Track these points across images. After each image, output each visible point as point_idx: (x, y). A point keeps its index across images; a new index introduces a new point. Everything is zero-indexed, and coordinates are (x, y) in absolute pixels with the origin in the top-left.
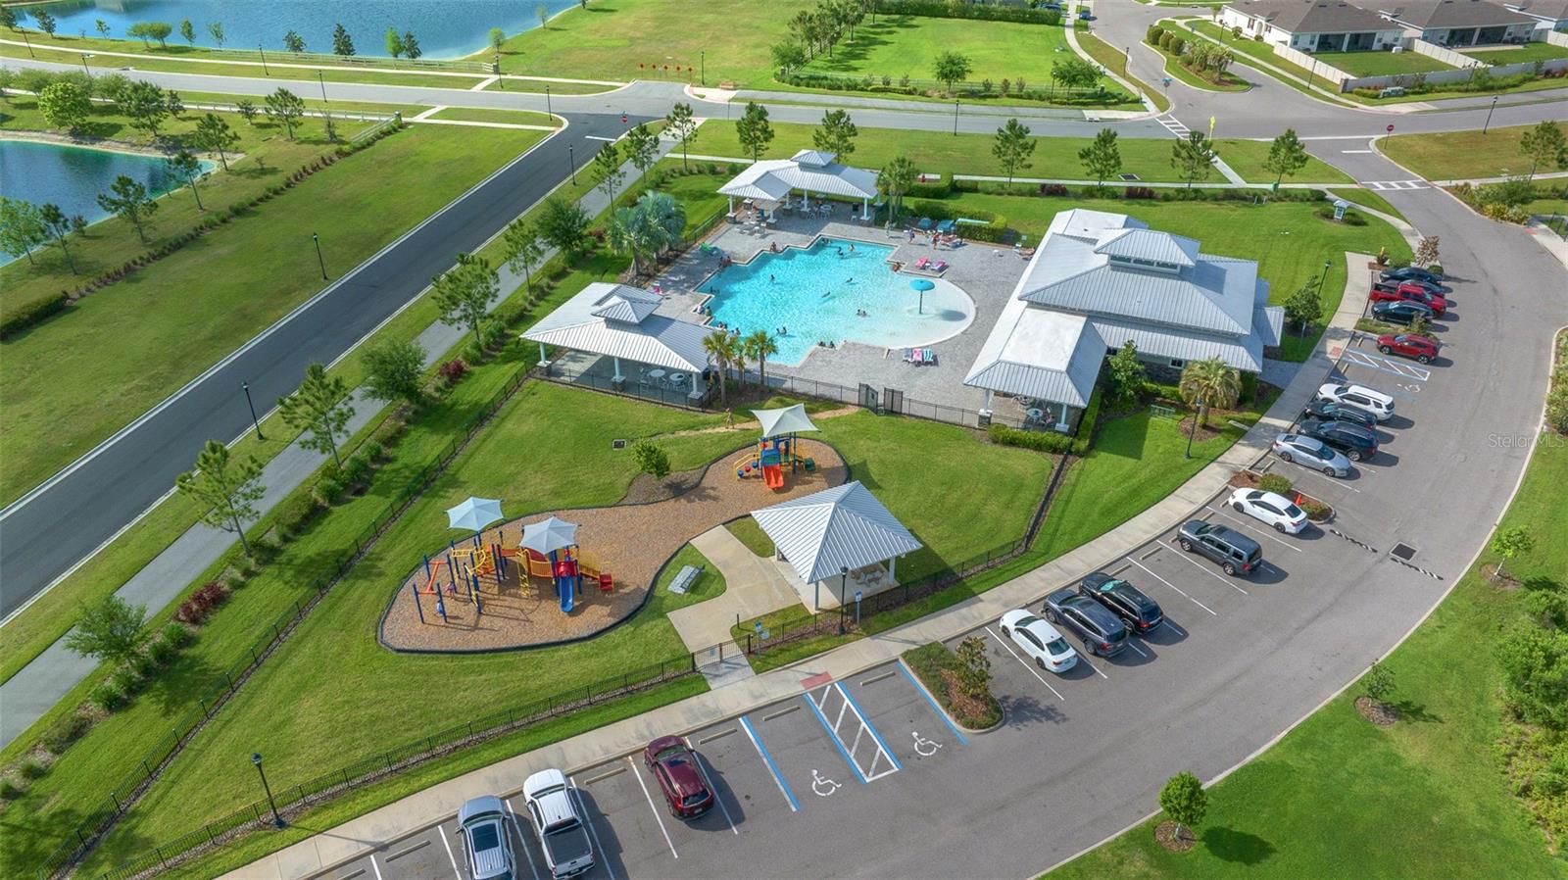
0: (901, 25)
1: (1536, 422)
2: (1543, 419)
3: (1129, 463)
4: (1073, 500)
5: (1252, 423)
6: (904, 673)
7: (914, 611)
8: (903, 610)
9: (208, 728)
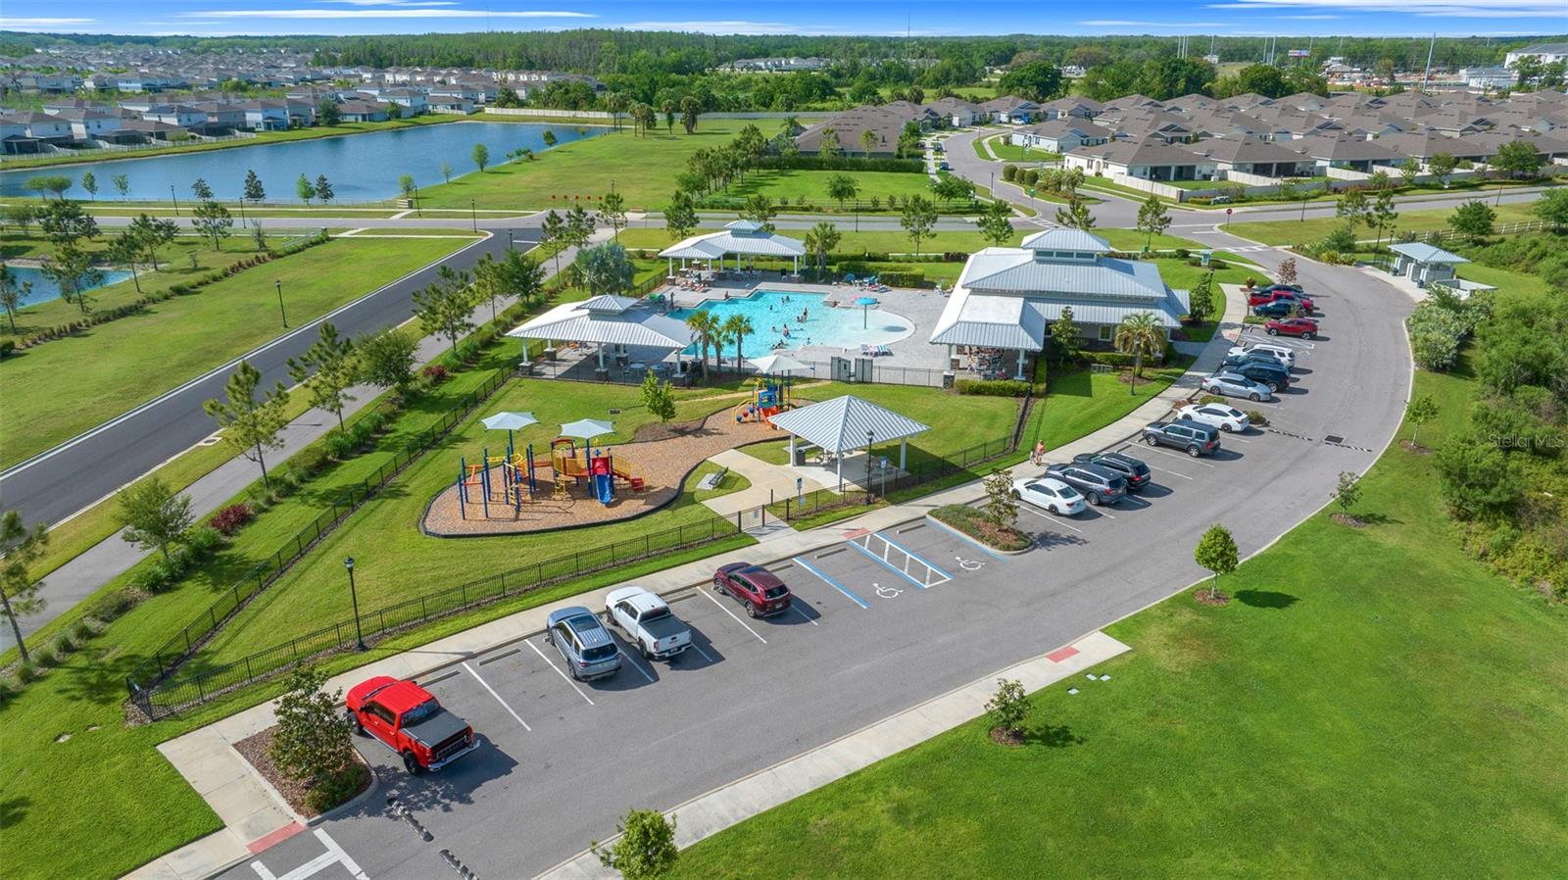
0: (782, 175)
1: (1409, 366)
2: (1413, 363)
3: (1083, 400)
4: (1044, 421)
5: (1180, 375)
6: (933, 524)
7: (929, 488)
8: (919, 488)
9: (263, 597)
